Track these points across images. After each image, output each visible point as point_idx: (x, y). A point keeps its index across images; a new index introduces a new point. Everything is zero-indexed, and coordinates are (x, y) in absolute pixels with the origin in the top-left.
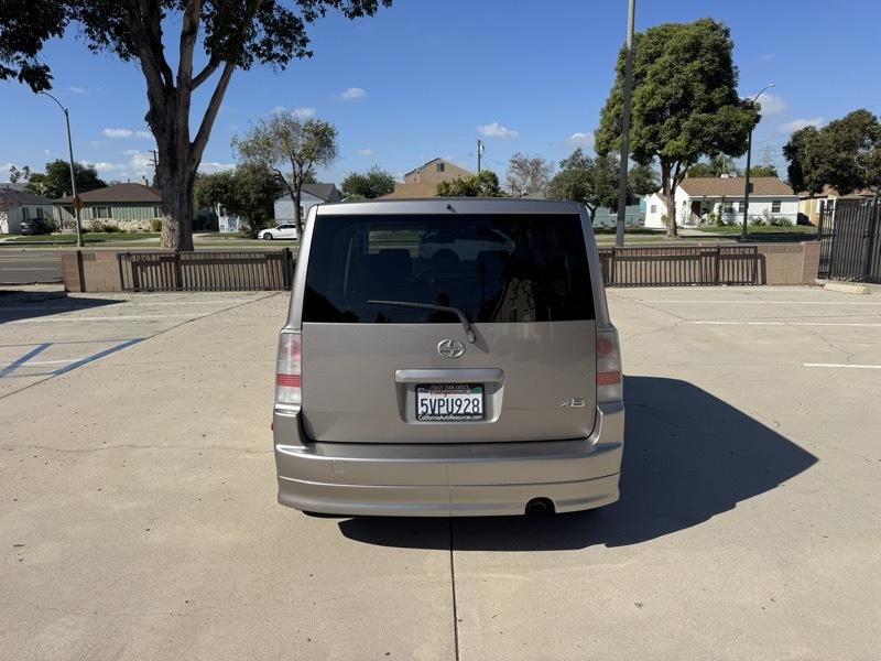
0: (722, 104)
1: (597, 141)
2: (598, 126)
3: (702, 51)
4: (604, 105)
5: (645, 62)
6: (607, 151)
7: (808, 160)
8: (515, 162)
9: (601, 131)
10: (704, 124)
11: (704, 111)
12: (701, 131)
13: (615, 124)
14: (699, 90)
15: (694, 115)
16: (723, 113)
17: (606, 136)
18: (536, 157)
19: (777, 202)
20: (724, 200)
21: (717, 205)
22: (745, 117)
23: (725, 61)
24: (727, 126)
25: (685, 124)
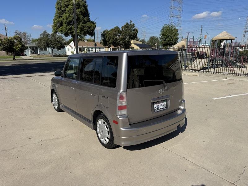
0: (87, 22)
1: (53, 29)
2: (53, 24)
3: (81, 6)
4: (54, 18)
5: (65, 7)
6: (57, 32)
7: (108, 38)
8: (17, 33)
9: (54, 26)
10: (84, 27)
11: (83, 23)
12: (83, 28)
13: (58, 24)
14: (81, 17)
15: (81, 24)
16: (88, 24)
17: (56, 28)
18: (24, 32)
19: (100, 48)
20: (87, 48)
21: (86, 49)
22: (93, 26)
23: (87, 10)
24: (90, 28)
25: (79, 26)
